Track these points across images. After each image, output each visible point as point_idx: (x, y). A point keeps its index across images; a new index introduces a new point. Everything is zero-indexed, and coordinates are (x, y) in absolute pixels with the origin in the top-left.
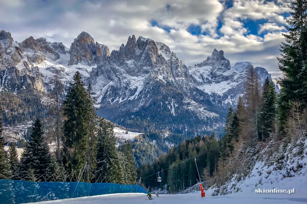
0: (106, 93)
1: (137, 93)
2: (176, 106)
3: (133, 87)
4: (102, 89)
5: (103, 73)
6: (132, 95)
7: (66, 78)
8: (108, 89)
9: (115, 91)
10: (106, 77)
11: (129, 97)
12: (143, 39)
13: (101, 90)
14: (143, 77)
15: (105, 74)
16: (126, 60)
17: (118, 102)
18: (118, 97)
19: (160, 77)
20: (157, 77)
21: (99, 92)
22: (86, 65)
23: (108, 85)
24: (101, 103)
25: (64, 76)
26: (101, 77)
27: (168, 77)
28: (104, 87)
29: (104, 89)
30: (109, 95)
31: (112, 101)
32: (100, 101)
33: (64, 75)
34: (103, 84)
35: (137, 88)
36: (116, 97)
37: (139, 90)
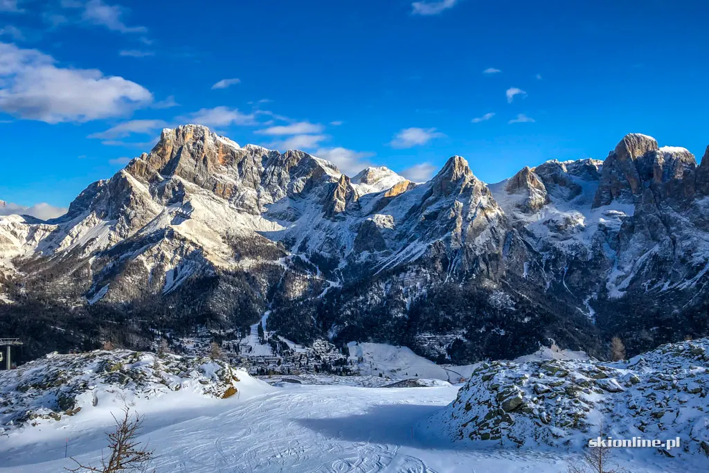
0: (642, 268)
3: (697, 260)
4: (636, 259)
5: (642, 228)
6: (690, 277)
7: (574, 239)
8: (647, 260)
9: (659, 266)
10: (646, 235)
13: (635, 261)
15: (647, 229)
16: (696, 197)
17: (659, 288)
18: (663, 280)
21: (631, 266)
22: (630, 203)
23: (649, 252)
24: (627, 289)
25: (571, 235)
26: (638, 235)
28: (640, 256)
29: (640, 260)
30: (647, 273)
31: (649, 287)
32: (627, 285)
33: (573, 233)
34: (639, 249)
35: (706, 262)
36: (659, 277)
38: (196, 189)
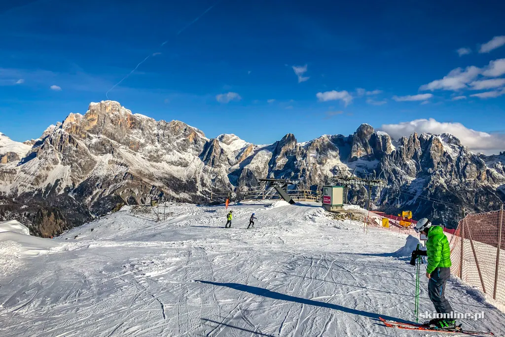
1: (416, 198)
2: (451, 216)
3: (412, 191)
6: (411, 198)
11: (407, 201)
12: (426, 136)
14: (423, 178)
16: (407, 160)
19: (442, 181)
20: (438, 182)
22: (366, 160)
27: (450, 181)
35: (416, 191)
37: (418, 194)
38: (117, 144)
